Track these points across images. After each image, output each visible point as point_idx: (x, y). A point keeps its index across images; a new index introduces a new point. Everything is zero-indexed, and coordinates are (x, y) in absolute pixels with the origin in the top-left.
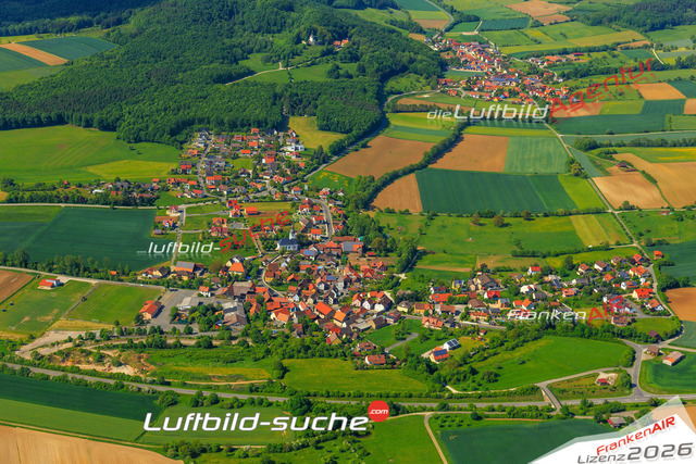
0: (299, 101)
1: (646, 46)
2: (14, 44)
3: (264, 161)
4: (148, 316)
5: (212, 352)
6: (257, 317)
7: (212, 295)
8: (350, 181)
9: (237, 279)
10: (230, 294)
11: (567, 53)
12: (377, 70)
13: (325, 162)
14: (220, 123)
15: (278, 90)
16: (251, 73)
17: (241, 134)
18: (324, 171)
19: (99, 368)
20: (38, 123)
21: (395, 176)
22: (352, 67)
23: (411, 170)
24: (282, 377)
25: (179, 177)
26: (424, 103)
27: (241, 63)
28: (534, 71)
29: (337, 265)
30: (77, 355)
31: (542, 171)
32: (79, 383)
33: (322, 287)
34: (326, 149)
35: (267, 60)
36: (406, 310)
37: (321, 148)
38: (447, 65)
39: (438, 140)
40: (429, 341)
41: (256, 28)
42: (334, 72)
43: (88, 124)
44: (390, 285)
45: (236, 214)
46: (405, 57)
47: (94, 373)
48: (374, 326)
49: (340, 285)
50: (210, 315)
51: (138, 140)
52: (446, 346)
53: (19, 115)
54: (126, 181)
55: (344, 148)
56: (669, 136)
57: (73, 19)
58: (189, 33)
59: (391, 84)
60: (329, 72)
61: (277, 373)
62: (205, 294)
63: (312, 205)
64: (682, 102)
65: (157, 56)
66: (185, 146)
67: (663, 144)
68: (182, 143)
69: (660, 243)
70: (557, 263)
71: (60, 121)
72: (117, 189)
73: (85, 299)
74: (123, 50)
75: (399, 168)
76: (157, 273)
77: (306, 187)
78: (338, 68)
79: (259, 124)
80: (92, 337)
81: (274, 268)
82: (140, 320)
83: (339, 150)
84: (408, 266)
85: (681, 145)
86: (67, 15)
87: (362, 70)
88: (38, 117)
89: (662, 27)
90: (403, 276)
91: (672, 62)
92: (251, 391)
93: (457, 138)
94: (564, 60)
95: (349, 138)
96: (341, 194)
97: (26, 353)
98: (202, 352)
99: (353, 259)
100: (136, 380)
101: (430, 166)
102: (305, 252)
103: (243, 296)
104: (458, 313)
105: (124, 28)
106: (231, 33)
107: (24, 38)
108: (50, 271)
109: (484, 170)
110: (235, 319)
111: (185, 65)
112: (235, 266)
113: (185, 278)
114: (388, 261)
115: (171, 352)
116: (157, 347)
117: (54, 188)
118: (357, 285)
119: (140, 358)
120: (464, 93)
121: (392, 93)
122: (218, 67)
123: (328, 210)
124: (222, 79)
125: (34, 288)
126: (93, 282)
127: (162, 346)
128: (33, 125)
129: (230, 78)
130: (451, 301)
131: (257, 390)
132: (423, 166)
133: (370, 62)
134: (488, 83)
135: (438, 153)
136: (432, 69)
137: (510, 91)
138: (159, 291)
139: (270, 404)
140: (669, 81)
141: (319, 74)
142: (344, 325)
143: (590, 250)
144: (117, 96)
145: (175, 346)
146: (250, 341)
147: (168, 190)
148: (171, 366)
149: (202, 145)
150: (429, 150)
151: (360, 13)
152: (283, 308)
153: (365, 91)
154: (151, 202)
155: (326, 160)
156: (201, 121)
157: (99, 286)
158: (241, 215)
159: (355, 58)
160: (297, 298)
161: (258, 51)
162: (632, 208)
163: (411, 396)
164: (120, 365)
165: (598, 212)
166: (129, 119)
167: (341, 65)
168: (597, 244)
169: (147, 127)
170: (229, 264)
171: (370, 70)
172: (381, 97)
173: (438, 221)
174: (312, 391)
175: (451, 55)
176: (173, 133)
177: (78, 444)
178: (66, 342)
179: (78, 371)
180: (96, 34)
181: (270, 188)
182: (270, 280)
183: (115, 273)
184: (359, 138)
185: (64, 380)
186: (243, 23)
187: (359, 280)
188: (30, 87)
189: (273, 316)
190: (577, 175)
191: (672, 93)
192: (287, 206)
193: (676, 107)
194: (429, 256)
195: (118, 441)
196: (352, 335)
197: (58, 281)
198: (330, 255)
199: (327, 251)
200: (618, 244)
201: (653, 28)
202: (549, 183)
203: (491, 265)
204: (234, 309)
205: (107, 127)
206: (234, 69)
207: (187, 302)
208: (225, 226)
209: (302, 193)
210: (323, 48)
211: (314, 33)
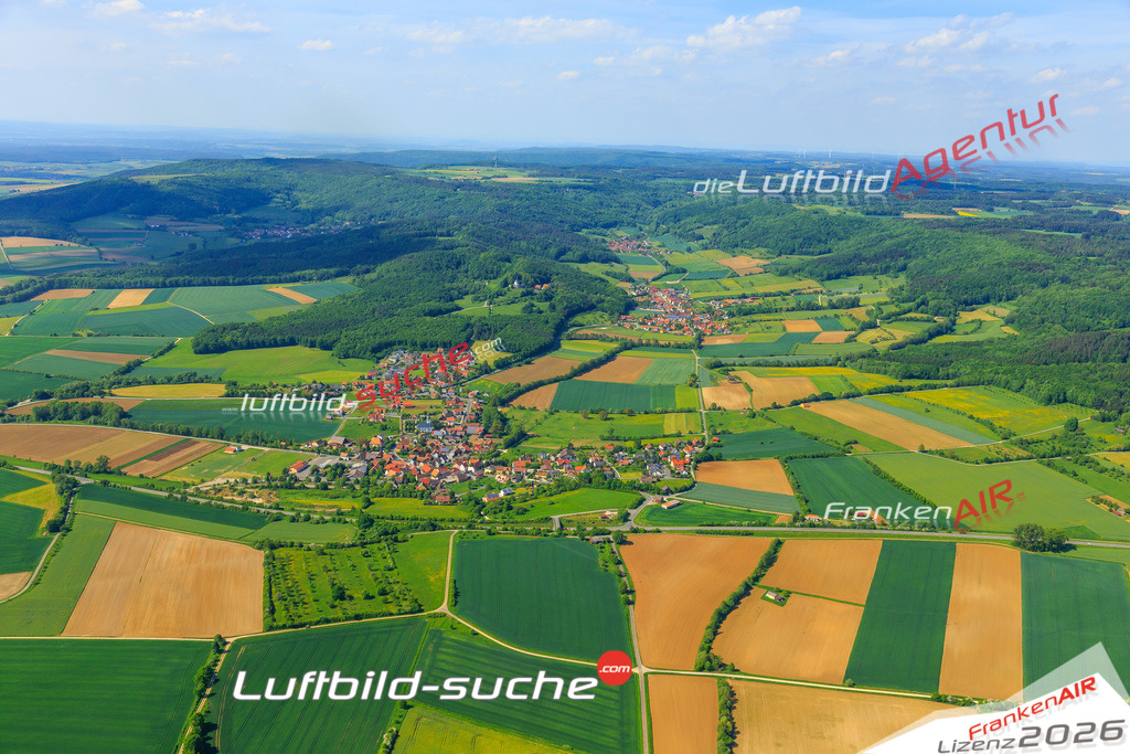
0: (485, 331)
1: (816, 292)
2: (280, 289)
3: (437, 371)
4: (293, 471)
5: (326, 492)
6: (374, 473)
7: (350, 459)
8: (501, 386)
9: (374, 449)
10: (362, 457)
11: (746, 297)
12: (565, 308)
13: (487, 372)
14: (414, 344)
15: (472, 321)
16: (459, 309)
17: (428, 353)
18: (482, 379)
19: (238, 499)
20: (275, 344)
21: (540, 385)
22: (544, 306)
23: (556, 381)
24: (366, 507)
25: (362, 382)
26: (597, 333)
27: (457, 302)
28: (709, 310)
29: (458, 442)
30: (227, 491)
31: (666, 382)
32: (218, 506)
33: (436, 456)
34: (491, 364)
35: (476, 299)
36: (490, 471)
37: (485, 362)
38: (637, 305)
39: (587, 360)
41: (476, 275)
42: (529, 309)
43: (313, 345)
44: (489, 456)
45: (394, 407)
46: (594, 298)
47: (232, 501)
48: (458, 481)
49: (450, 456)
50: (340, 469)
51: (346, 356)
52: (502, 493)
53: (260, 338)
54: (321, 383)
55: (510, 364)
56: (783, 359)
57: (332, 271)
58: (417, 279)
59: (578, 319)
60: (524, 309)
61: (362, 504)
62: (344, 458)
63: (458, 401)
64: (817, 334)
65: (387, 295)
66: (381, 361)
67: (779, 364)
68: (380, 358)
69: (724, 432)
70: (630, 444)
71: (292, 342)
72: (310, 388)
73: (254, 459)
74: (362, 291)
75: (546, 379)
76: (315, 444)
77: (460, 390)
78: (533, 305)
79: (445, 345)
80: (245, 481)
81: (406, 442)
82: (286, 471)
83: (503, 365)
84: (511, 444)
85: (794, 366)
86: (331, 267)
87: (553, 308)
88: (275, 339)
90: (505, 451)
91: (825, 304)
92: (338, 515)
93: (611, 357)
94: (740, 303)
95: (515, 357)
96: (485, 395)
97: (191, 490)
98: (319, 492)
99: (472, 440)
100: (261, 506)
101: (575, 378)
102: (436, 433)
103: (371, 460)
104: (527, 474)
105: (367, 277)
106: (454, 278)
107: (291, 285)
108: (238, 442)
109: (619, 382)
110: (354, 473)
111: (406, 303)
112: (375, 442)
113: (334, 448)
114: (496, 441)
115: (294, 491)
116: (286, 487)
117: (265, 388)
118: (466, 456)
119: (270, 494)
120: (638, 327)
121: (575, 326)
122: (434, 305)
123: (471, 404)
124: (432, 313)
125: (222, 453)
126: (266, 449)
127: (290, 487)
128: (271, 346)
129: (440, 312)
130: (528, 466)
131: (342, 514)
132: (569, 378)
133: (561, 301)
134: (662, 320)
135: (586, 369)
136: (616, 307)
137: (677, 326)
138: (312, 456)
139: (346, 522)
140: (816, 319)
141: (516, 310)
142: (436, 479)
144: (341, 324)
145: (300, 488)
146: (358, 487)
148: (291, 499)
149: (394, 361)
150: (576, 367)
152: (396, 468)
153: (547, 322)
156: (400, 343)
157: (269, 452)
158: (399, 408)
159: (548, 297)
160: (412, 462)
161: (473, 293)
162: (719, 409)
163: (453, 521)
164: (254, 497)
165: (690, 411)
166: (344, 340)
167: (535, 303)
168: (674, 432)
169: (356, 347)
170: (373, 439)
171: (559, 308)
172: (561, 328)
173: (557, 415)
174: (381, 515)
175: (646, 298)
176: (375, 350)
177: (197, 540)
178: (224, 484)
179: (222, 499)
180: (346, 281)
181: (432, 390)
182: (399, 451)
183: (284, 444)
184: (525, 356)
185: (209, 504)
186: (467, 271)
187: (467, 452)
188: (278, 318)
189: (387, 473)
190: (691, 385)
191: (813, 327)
192: (439, 403)
193: (808, 338)
194: (536, 438)
195: (227, 539)
196: (437, 485)
197: (239, 447)
198: (454, 435)
199: (453, 433)
200: (691, 433)
202: (666, 391)
203: (576, 445)
204: (360, 467)
205: (326, 347)
206: (449, 305)
207: (327, 462)
208: (382, 415)
209: (456, 394)
210: (524, 290)
211: (520, 278)
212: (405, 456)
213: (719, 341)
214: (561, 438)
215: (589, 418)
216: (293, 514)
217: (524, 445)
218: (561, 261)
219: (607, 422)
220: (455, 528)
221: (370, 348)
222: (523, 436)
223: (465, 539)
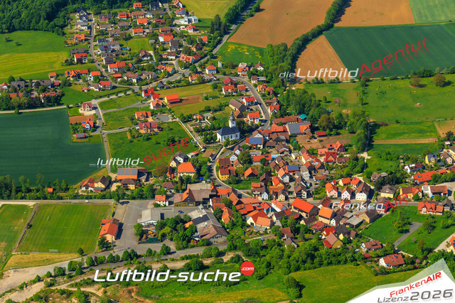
3: (161, 39)
8: (261, 51)
10: (191, 200)
18: (229, 44)
23: (319, 32)
25: (77, 69)
29: (290, 151)
36: (391, 196)
37: (218, 17)
45: (157, 105)
49: (306, 175)
63: (236, 85)
66: (67, 30)
73: (30, 225)
76: (100, 185)
83: (235, 18)
84: (368, 145)
90: (365, 155)
96: (261, 69)
99: (304, 142)
101: (336, 25)
102: (250, 141)
109: (395, 23)
110: (213, 231)
112: (185, 167)
113: (132, 187)
114: (341, 140)
118: (323, 172)
132: (329, 27)
135: (340, 9)
138: (108, 206)
147: (70, 85)
149: (85, 28)
155: (226, 32)
158: (164, 106)
160: (265, 196)
173: (374, 88)
181: (181, 70)
183: (51, 190)
184: (249, 1)
187: (322, 166)
189: (250, 221)
194: (383, 128)
196: (349, 233)
198: (278, 140)
204: (205, 218)
207: (148, 216)
208: (150, 119)
209: (218, 72)
212: (241, 185)
214: (416, 123)
215: (421, 86)
217: (377, 141)
219: (448, 88)
222: (368, 129)
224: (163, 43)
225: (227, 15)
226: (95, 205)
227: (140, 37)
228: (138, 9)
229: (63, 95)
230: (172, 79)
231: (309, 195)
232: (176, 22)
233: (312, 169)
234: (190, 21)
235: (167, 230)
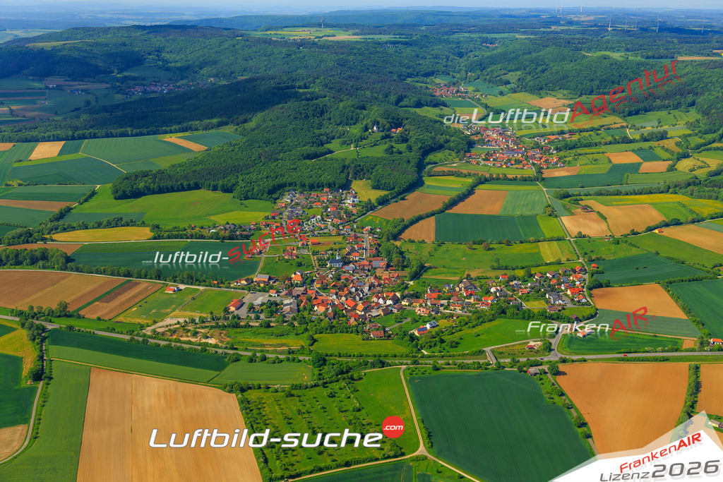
0: (360, 170)
1: (622, 127)
2: (173, 138)
3: (329, 210)
4: (232, 309)
5: (269, 330)
6: (305, 309)
7: (278, 296)
8: (388, 222)
9: (297, 285)
10: (290, 294)
11: (564, 133)
12: (420, 148)
13: (372, 209)
14: (303, 185)
15: (347, 163)
16: (331, 152)
17: (316, 193)
18: (370, 216)
19: (193, 340)
20: (182, 189)
21: (420, 218)
22: (402, 147)
23: (432, 214)
24: (312, 345)
25: (268, 221)
26: (451, 169)
27: (326, 146)
28: (537, 146)
29: (367, 276)
30: (181, 332)
31: (526, 213)
32: (178, 348)
33: (353, 290)
34: (373, 201)
35: (344, 143)
36: (407, 304)
37: (370, 200)
38: (474, 143)
39: (454, 194)
40: (418, 323)
41: (338, 122)
42: (390, 150)
43: (215, 189)
44: (400, 288)
45: (303, 244)
46: (441, 139)
47: (189, 343)
48: (382, 314)
49: (366, 289)
50: (274, 307)
51: (246, 198)
52: (428, 326)
53: (169, 184)
54: (233, 224)
55: (388, 200)
56: (623, 188)
57: (215, 121)
58: (291, 127)
59: (431, 157)
60: (386, 150)
61: (308, 342)
62: (273, 295)
63: (356, 237)
64: (640, 164)
65: (268, 142)
66: (277, 201)
67: (618, 193)
68: (276, 199)
69: (598, 259)
70: (520, 273)
71: (197, 187)
72: (226, 229)
73: (194, 299)
74: (245, 139)
75: (423, 213)
76: (244, 282)
77: (355, 226)
78: (392, 147)
79: (330, 186)
80: (193, 321)
81: (323, 278)
82: (226, 310)
83: (383, 202)
84: (415, 276)
85: (631, 194)
86: (212, 118)
87: (410, 148)
88: (182, 185)
89: (637, 113)
90: (411, 283)
91: (638, 137)
92: (290, 353)
93: (470, 192)
94: (560, 138)
95: (391, 194)
96: (378, 230)
97: (148, 331)
98: (263, 330)
99: (378, 272)
100: (216, 346)
101: (447, 211)
102: (346, 268)
103: (298, 296)
104: (442, 305)
105: (246, 125)
106: (320, 126)
107: (181, 134)
108: (175, 282)
109: (485, 213)
110: (289, 310)
111: (286, 148)
112: (296, 277)
113: (262, 285)
114: (401, 273)
115: (241, 330)
116: (234, 327)
117: (185, 230)
118: (378, 288)
119: (221, 333)
120: (483, 162)
121: (430, 163)
122: (309, 149)
123: (368, 240)
124: (309, 157)
125: (163, 293)
126: (201, 288)
127: (237, 326)
128: (179, 190)
129: (316, 156)
130: (440, 298)
131: (293, 352)
132: (442, 211)
133: (416, 143)
134: (501, 155)
135: (454, 203)
136: (461, 146)
137: (516, 160)
138: (244, 293)
139: (300, 361)
140: (633, 151)
141: (379, 152)
142: (363, 313)
143: (547, 264)
144: (236, 169)
145: (245, 326)
146: (296, 324)
147: (260, 230)
148: (240, 338)
149: (289, 201)
150: (447, 201)
151: (418, 111)
152: (323, 303)
153: (409, 162)
154: (247, 237)
155: (372, 208)
156: (290, 184)
157: (205, 290)
158: (307, 245)
159: (405, 140)
160: (334, 297)
161: (339, 138)
162: (584, 236)
163: (395, 356)
164: (207, 337)
165: (559, 239)
166: (242, 184)
167: (394, 145)
168: (553, 260)
169: (253, 189)
170: (293, 276)
171: (415, 148)
172: (420, 166)
173: (444, 247)
174: (329, 353)
175: (479, 136)
176: (271, 192)
177: (170, 384)
178: (176, 324)
179: (179, 341)
180: (229, 129)
181: (331, 227)
182: (319, 286)
183: (216, 282)
184: (399, 194)
185: (169, 346)
186: (330, 119)
187: (380, 285)
188: (180, 165)
189: (316, 308)
190: (550, 215)
191: (633, 158)
192: (340, 239)
193: (634, 168)
194: (433, 270)
195: (196, 382)
196: (366, 319)
197: (178, 288)
198: (363, 269)
199: (361, 267)
200: (568, 260)
201: (630, 114)
202: (530, 221)
203: (474, 275)
204: (291, 304)
205: (227, 190)
206: (321, 149)
207: (260, 299)
208: (294, 252)
209: (352, 230)
210: (383, 134)
211: (377, 123)
212: (326, 291)
213: (557, 174)
214: (456, 269)
215: (474, 249)
216: (250, 354)
217: (425, 276)
218: (401, 107)
219: (490, 252)
220: (402, 364)
221: (267, 190)
222: (422, 269)
223: (414, 375)
224: (329, 212)
225: (377, 199)
226: (237, 292)
227: (318, 208)
228: (327, 192)
229: (253, 235)
230: (321, 232)
231: (361, 299)
232: (345, 201)
233: (371, 286)
234: (353, 201)
235: (265, 307)
